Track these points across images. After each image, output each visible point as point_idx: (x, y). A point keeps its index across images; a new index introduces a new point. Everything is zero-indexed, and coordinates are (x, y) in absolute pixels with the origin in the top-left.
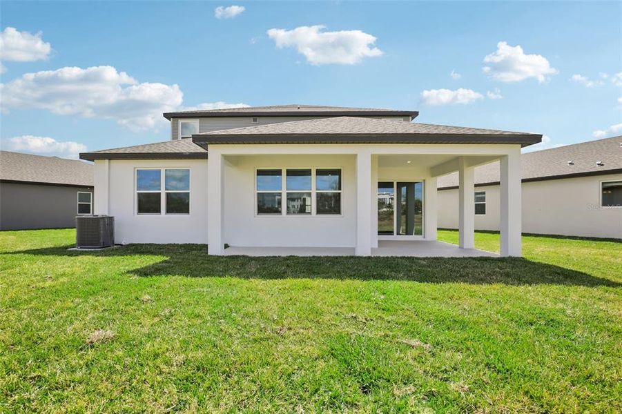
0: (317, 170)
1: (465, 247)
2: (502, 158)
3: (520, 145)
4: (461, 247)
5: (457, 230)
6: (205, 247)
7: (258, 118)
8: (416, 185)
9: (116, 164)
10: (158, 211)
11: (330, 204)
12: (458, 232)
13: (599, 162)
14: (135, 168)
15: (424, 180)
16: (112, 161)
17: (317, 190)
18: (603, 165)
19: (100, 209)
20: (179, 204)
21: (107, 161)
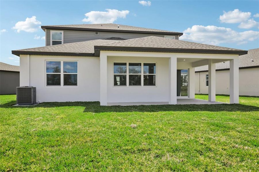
0: (144, 63)
1: (211, 101)
2: (231, 60)
3: (238, 55)
4: (210, 101)
6: (98, 103)
7: (98, 33)
10: (59, 84)
11: (150, 81)
12: (208, 96)
13: (252, 60)
14: (45, 60)
15: (189, 69)
16: (31, 56)
17: (144, 73)
18: (253, 61)
20: (71, 80)
21: (28, 56)
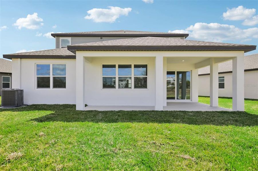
1: (213, 106)
2: (234, 58)
3: (244, 52)
4: (211, 106)
5: (209, 97)
6: (74, 106)
7: (103, 37)
8: (187, 73)
9: (24, 61)
10: (48, 86)
11: (141, 83)
14: (35, 63)
16: (22, 59)
17: (134, 75)
19: (15, 85)
20: (60, 83)
21: (19, 59)
